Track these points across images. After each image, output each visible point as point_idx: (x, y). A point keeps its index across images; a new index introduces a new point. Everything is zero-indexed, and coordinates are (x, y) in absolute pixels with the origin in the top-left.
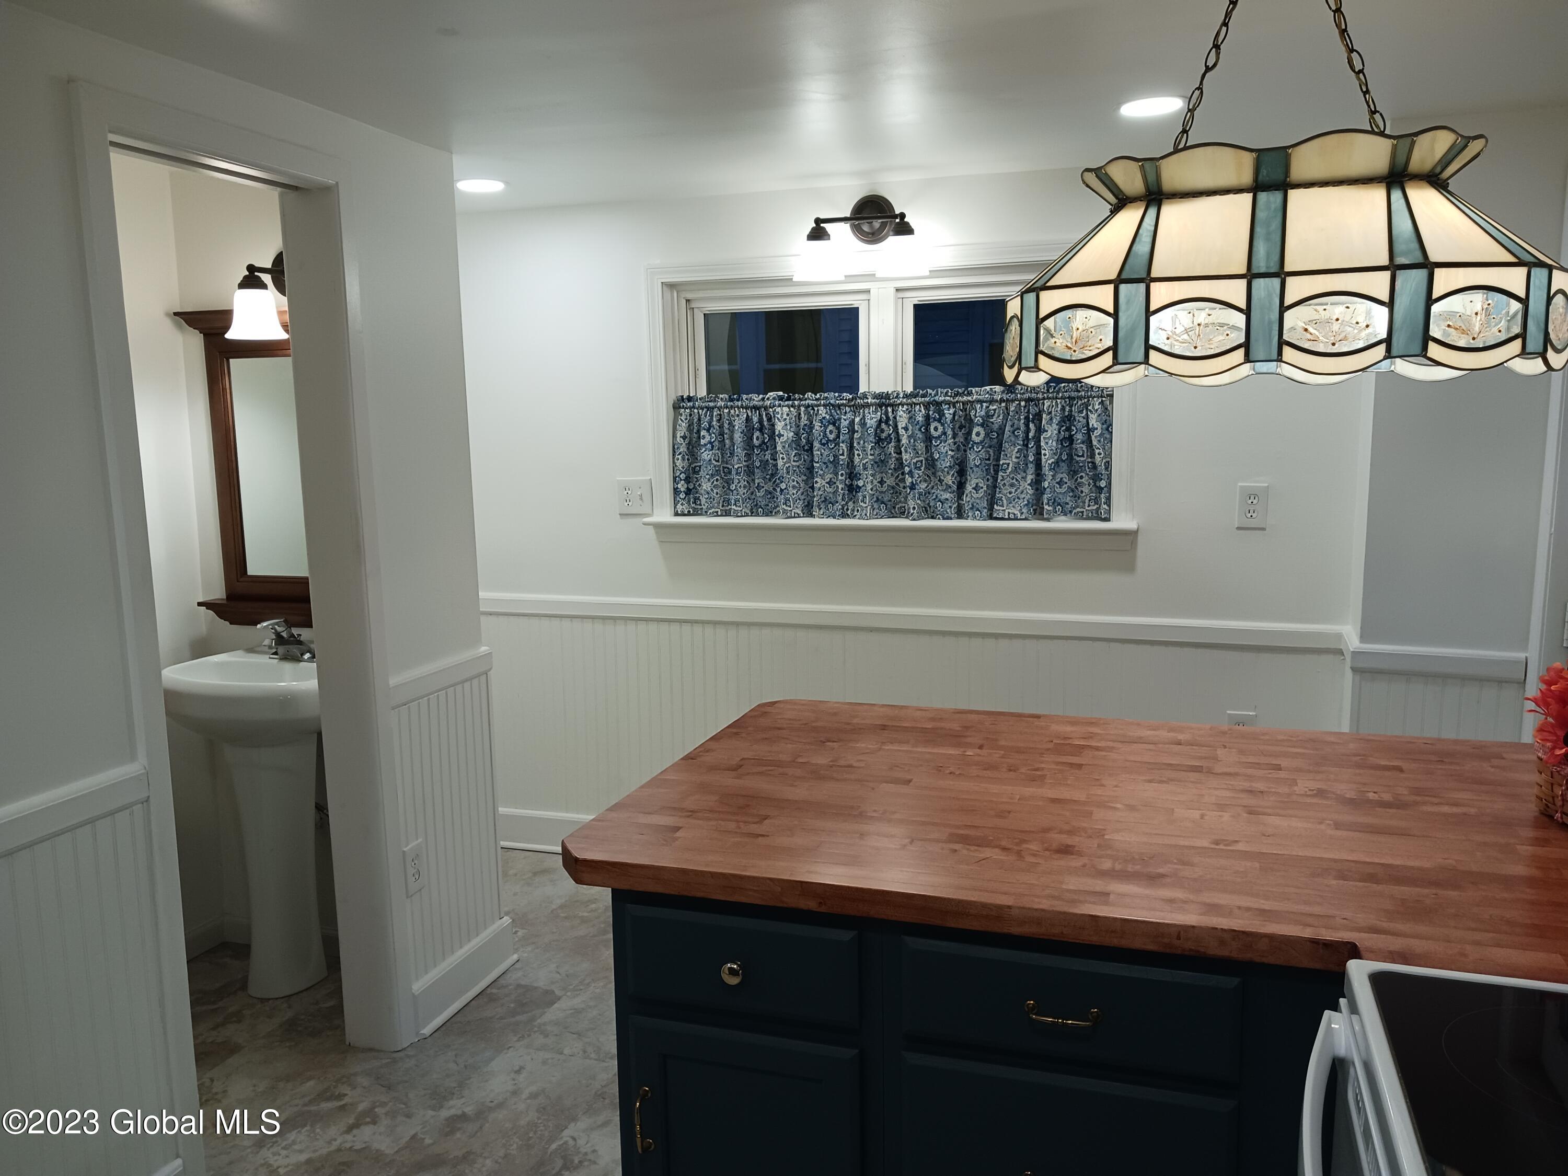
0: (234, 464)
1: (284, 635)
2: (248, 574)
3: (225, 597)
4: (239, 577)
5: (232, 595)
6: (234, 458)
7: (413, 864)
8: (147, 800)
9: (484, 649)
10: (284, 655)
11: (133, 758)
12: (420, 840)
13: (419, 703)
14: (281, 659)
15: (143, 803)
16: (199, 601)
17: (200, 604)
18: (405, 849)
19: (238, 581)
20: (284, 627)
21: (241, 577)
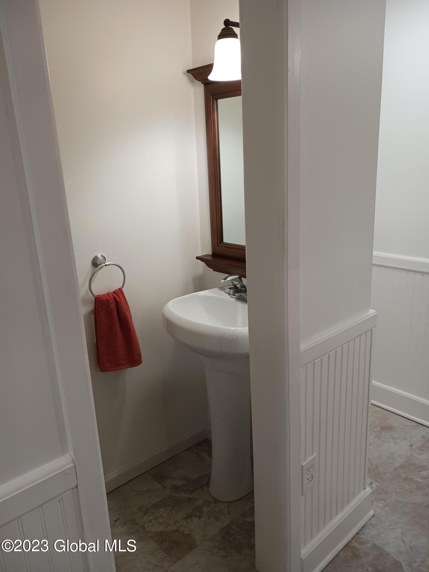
0: (218, 171)
1: (238, 286)
2: (224, 242)
3: (211, 254)
4: (218, 244)
5: (215, 255)
6: (218, 168)
7: (308, 471)
8: (77, 487)
9: (372, 311)
10: (238, 297)
11: (64, 451)
12: (315, 454)
13: (322, 359)
14: (237, 299)
15: (72, 489)
16: (197, 256)
17: (198, 258)
18: (303, 464)
19: (218, 246)
20: (238, 282)
21: (220, 243)
